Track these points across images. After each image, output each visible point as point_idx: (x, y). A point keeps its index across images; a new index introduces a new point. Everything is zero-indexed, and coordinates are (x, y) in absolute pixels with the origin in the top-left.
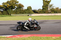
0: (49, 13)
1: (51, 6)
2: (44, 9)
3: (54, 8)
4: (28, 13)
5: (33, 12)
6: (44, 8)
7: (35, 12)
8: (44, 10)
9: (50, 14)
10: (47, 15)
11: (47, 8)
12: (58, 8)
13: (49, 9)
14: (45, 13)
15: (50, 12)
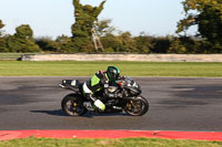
0: (95, 52)
1: (104, 25)
2: (79, 36)
3: (116, 34)
4: (18, 51)
5: (37, 47)
6: (79, 32)
7: (45, 46)
8: (79, 41)
9: (99, 57)
10: (90, 60)
11: (90, 34)
12: (128, 33)
13: (95, 38)
15: (100, 49)
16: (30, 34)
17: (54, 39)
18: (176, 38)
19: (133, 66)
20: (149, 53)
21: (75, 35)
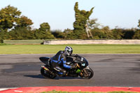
0: (88, 39)
1: (93, 22)
2: (78, 29)
3: (100, 27)
4: (41, 39)
5: (53, 36)
6: (78, 26)
7: (57, 35)
8: (78, 32)
9: (90, 42)
10: (85, 43)
11: (85, 28)
12: (108, 27)
13: (87, 30)
14: (78, 38)
15: (90, 37)
16: (49, 28)
17: (63, 31)
18: (137, 30)
19: (111, 47)
20: (121, 39)
21: (75, 29)
